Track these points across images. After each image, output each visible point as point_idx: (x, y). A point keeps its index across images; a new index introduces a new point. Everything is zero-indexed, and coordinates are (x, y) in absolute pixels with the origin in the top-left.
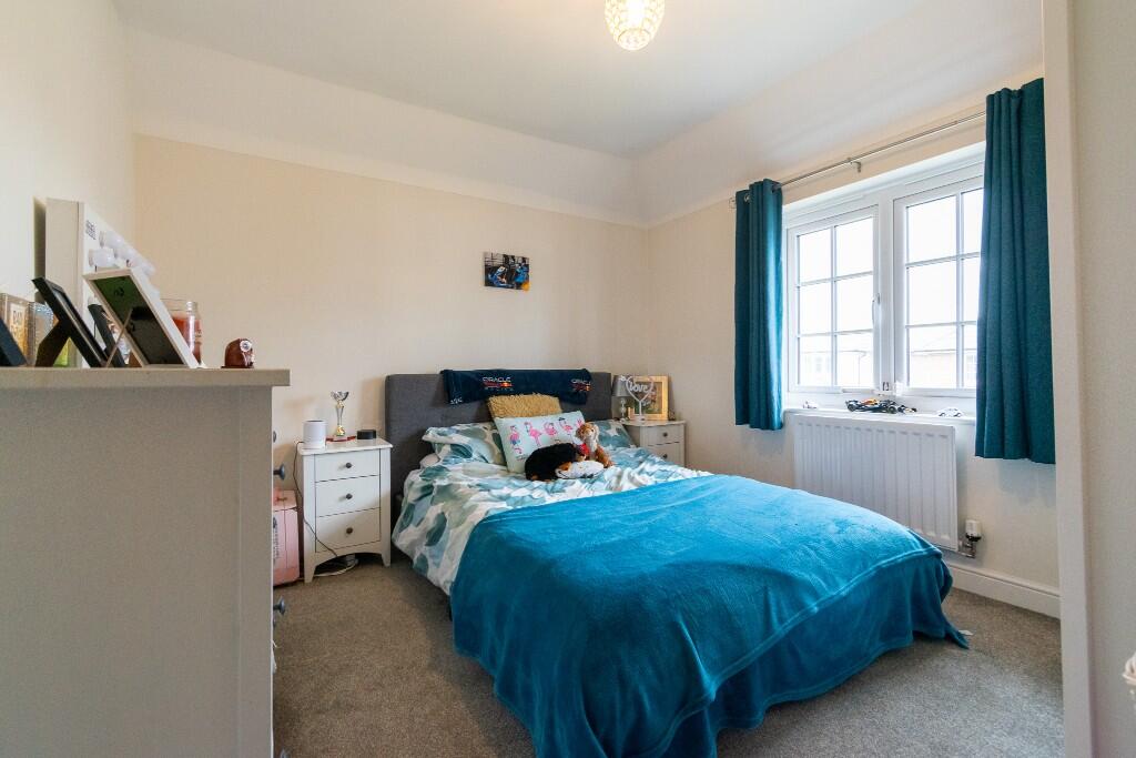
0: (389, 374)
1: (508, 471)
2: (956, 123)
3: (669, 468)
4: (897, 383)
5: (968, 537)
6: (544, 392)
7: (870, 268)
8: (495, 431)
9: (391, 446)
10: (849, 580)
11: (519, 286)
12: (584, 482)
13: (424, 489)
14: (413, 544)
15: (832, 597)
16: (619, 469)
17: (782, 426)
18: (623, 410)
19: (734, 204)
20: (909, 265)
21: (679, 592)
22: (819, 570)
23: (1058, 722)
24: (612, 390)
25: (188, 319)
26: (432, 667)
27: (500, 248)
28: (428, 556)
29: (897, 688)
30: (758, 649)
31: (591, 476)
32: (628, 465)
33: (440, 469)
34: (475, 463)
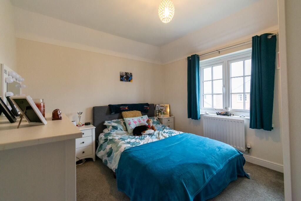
0: (94, 106)
1: (128, 133)
2: (244, 43)
3: (171, 131)
4: (229, 108)
5: (247, 148)
6: (137, 110)
7: (222, 78)
8: (124, 121)
9: (95, 128)
10: (222, 164)
11: (130, 81)
12: (149, 136)
13: (105, 140)
14: (103, 156)
15: (219, 170)
16: (158, 131)
17: (200, 118)
18: (157, 114)
19: (187, 60)
20: (231, 78)
21: (182, 173)
22: (216, 163)
23: (274, 199)
24: (155, 108)
25: (41, 104)
26: (111, 194)
27: (124, 71)
28: (107, 160)
29: (234, 192)
30: (202, 187)
31: (151, 134)
32: (160, 130)
33: (109, 133)
34: (119, 131)
